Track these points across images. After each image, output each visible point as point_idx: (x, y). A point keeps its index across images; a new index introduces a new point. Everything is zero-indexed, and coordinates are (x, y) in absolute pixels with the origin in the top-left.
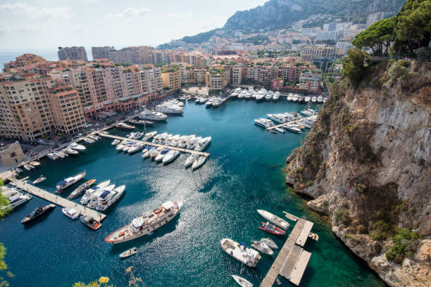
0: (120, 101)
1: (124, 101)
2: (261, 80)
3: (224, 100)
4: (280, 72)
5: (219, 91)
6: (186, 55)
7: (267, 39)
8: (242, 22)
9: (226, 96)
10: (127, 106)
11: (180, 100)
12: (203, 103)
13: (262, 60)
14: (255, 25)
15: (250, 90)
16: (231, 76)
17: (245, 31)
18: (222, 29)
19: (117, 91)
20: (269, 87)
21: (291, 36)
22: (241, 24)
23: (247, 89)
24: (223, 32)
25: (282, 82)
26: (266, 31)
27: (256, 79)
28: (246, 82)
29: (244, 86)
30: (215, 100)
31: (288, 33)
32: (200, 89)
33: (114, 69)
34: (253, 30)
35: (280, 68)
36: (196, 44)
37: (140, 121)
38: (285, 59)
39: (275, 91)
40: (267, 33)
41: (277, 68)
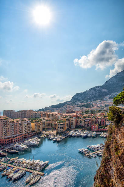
0: (5, 138)
1: (7, 138)
2: (86, 126)
3: (64, 137)
4: (96, 121)
5: (62, 132)
6: (49, 114)
7: (92, 105)
8: (80, 98)
9: (66, 135)
10: (8, 141)
11: (39, 138)
12: (52, 139)
13: (87, 115)
14: (86, 99)
15: (79, 131)
16: (70, 124)
17: (81, 102)
18: (70, 101)
19: (4, 133)
20: (90, 129)
21: (104, 103)
22: (79, 99)
23: (78, 131)
24: (71, 103)
25: (97, 126)
26: (91, 101)
27: (83, 125)
28: (78, 127)
29: (76, 129)
30: (59, 138)
31: (102, 102)
32: (52, 131)
33: (5, 121)
34: (85, 101)
35: (96, 119)
36: (57, 109)
37: (12, 151)
38: (99, 114)
39: (93, 131)
40: (92, 102)
41: (94, 119)
